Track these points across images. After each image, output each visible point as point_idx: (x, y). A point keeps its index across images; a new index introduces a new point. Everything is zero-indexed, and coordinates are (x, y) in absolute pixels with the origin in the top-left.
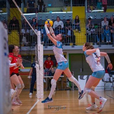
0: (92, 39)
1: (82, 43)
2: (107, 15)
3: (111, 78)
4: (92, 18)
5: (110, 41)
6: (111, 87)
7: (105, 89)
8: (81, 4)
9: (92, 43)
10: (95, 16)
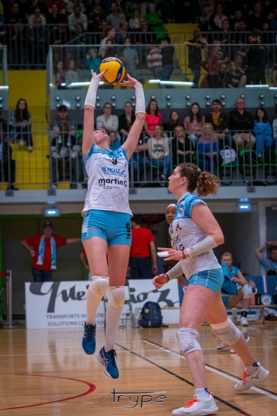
0: (67, 171)
1: (37, 183)
2: (114, 98)
4: (68, 105)
6: (125, 317)
8: (36, 62)
9: (67, 184)
10: (78, 101)
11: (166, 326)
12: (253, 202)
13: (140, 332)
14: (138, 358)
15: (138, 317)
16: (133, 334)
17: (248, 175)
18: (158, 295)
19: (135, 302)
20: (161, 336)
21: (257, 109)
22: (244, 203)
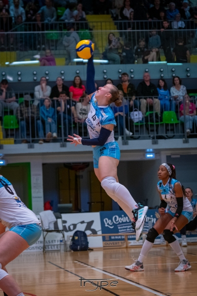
2: (47, 72)
3: (59, 221)
4: (10, 79)
5: (55, 135)
6: (59, 243)
7: (44, 247)
9: (12, 140)
10: (19, 75)
11: (92, 250)
12: (157, 152)
13: (72, 255)
14: (70, 274)
15: (69, 243)
16: (66, 256)
17: (152, 131)
18: (85, 225)
19: (67, 231)
20: (87, 257)
21: (159, 80)
22: (150, 153)
